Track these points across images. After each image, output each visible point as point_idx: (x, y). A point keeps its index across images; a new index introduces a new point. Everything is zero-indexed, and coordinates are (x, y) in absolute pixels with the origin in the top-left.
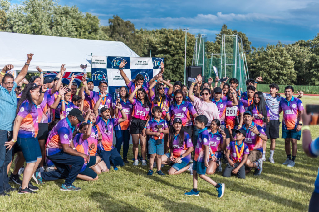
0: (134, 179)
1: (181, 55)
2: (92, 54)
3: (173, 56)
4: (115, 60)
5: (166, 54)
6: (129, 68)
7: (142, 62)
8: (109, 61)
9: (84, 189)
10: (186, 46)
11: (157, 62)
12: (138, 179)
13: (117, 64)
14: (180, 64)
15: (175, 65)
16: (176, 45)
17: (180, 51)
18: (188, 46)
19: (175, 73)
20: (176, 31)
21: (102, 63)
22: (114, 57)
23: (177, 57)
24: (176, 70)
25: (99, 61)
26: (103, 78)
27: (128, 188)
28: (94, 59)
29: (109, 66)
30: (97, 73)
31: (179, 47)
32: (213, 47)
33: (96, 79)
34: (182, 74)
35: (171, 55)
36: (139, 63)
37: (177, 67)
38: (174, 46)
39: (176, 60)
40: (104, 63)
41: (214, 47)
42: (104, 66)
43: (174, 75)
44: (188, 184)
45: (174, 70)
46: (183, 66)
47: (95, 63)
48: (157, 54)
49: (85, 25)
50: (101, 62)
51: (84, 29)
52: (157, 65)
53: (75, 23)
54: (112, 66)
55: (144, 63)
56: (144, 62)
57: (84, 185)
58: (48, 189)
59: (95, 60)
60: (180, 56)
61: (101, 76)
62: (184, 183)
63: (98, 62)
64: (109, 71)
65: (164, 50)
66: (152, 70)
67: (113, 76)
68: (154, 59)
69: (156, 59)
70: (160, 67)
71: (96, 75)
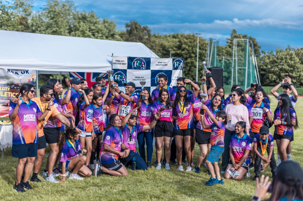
0: (159, 185)
1: (193, 58)
2: (113, 54)
3: (186, 59)
4: (136, 61)
6: (149, 69)
7: (162, 63)
8: (130, 62)
9: (107, 196)
10: (198, 50)
11: (177, 63)
12: (164, 185)
13: (138, 64)
14: (193, 68)
15: (188, 68)
16: (189, 49)
17: (193, 55)
18: (200, 50)
20: (189, 36)
21: (123, 64)
22: (135, 58)
23: (189, 60)
25: (119, 61)
26: (123, 78)
27: (154, 195)
28: (115, 60)
29: (130, 67)
30: (118, 74)
31: (191, 51)
32: (224, 51)
34: (195, 76)
36: (159, 64)
37: (189, 70)
38: (187, 50)
39: (188, 63)
40: (125, 64)
41: (226, 51)
42: (125, 67)
44: (217, 191)
45: (186, 73)
46: (195, 69)
47: (115, 63)
49: (102, 30)
52: (176, 66)
53: (93, 28)
54: (133, 67)
55: (164, 64)
56: (164, 62)
57: (106, 191)
58: (69, 195)
59: (116, 61)
60: (192, 60)
61: (121, 76)
62: (212, 190)
63: (119, 62)
64: (129, 72)
65: (177, 53)
66: (171, 71)
67: (133, 76)
68: (173, 60)
69: (176, 60)
70: (179, 68)
71: (117, 75)
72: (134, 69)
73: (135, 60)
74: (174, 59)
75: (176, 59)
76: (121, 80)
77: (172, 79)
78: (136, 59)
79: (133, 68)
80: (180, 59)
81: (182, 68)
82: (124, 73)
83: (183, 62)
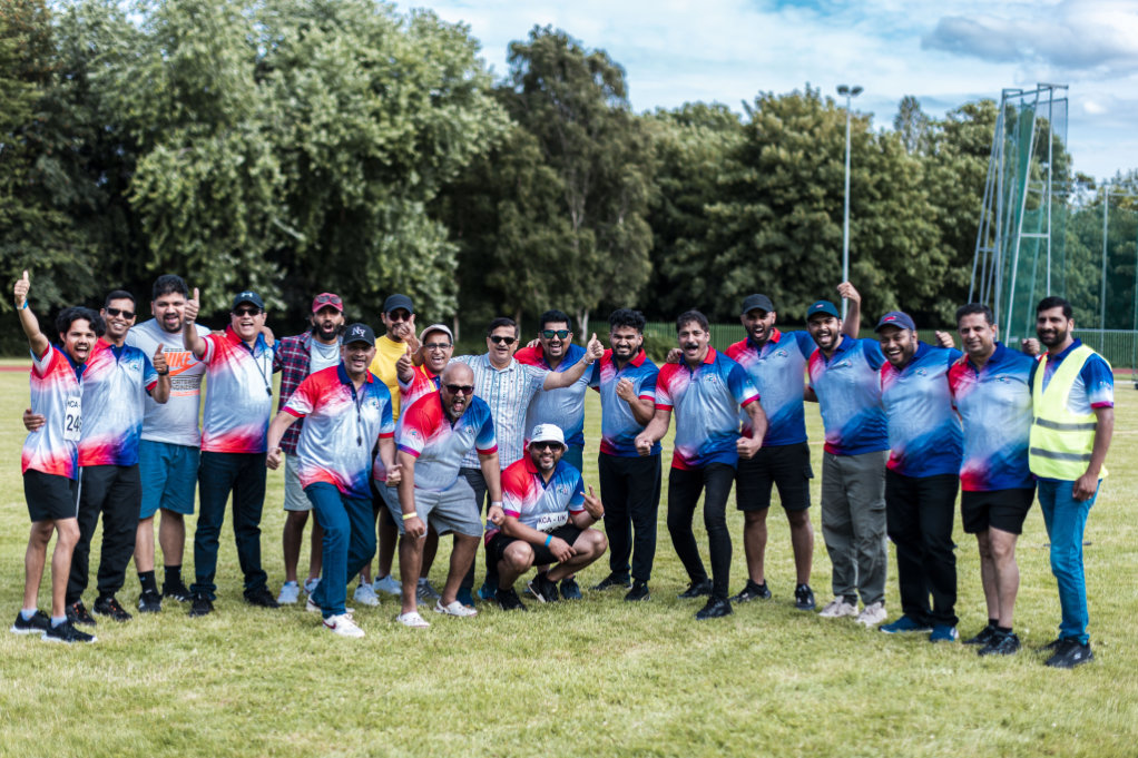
1: (822, 204)
3: (787, 208)
5: (753, 201)
15: (797, 251)
16: (793, 159)
17: (818, 191)
19: (795, 288)
20: (792, 100)
23: (800, 213)
24: (799, 272)
32: (952, 173)
35: (774, 207)
37: (804, 260)
38: (785, 166)
39: (799, 227)
41: (958, 170)
43: (790, 294)
45: (791, 272)
48: (712, 203)
51: (416, 81)
53: (371, 52)
60: (816, 210)
65: (743, 182)
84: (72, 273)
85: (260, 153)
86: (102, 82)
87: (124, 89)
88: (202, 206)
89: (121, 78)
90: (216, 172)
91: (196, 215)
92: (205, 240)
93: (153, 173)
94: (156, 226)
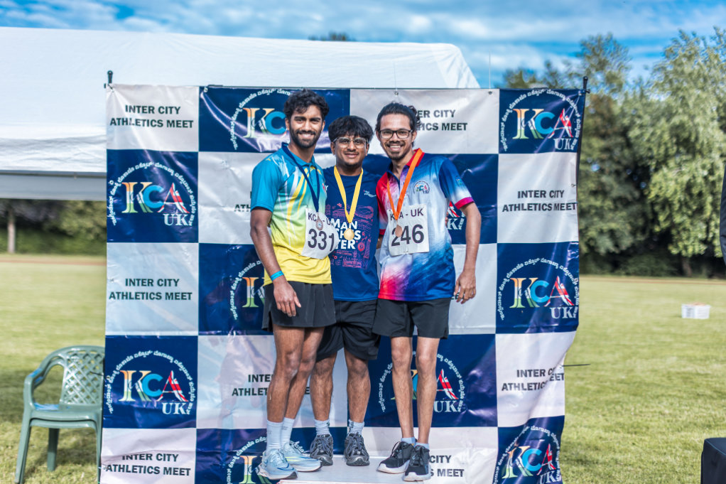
2: (110, 74)
4: (250, 105)
11: (529, 116)
13: (263, 123)
21: (171, 123)
22: (245, 92)
25: (151, 109)
28: (124, 102)
29: (214, 138)
30: (139, 177)
33: (130, 209)
40: (185, 124)
42: (187, 141)
50: (165, 117)
52: (528, 132)
54: (233, 139)
55: (440, 121)
56: (443, 113)
59: (129, 109)
61: (159, 189)
63: (150, 117)
64: (213, 167)
66: (494, 159)
67: (234, 189)
68: (507, 97)
69: (522, 97)
70: (551, 142)
71: (133, 184)
72: (239, 150)
73: (247, 100)
74: (516, 93)
75: (525, 92)
76: (156, 210)
77: (501, 203)
78: (253, 96)
79: (236, 146)
80: (550, 92)
81: (575, 141)
82: (177, 169)
83: (573, 105)
84: (618, 234)
85: (718, 168)
86: (637, 137)
87: (649, 141)
88: (688, 198)
89: (647, 136)
90: (692, 181)
91: (684, 204)
92: (690, 217)
93: (660, 183)
94: (663, 208)
